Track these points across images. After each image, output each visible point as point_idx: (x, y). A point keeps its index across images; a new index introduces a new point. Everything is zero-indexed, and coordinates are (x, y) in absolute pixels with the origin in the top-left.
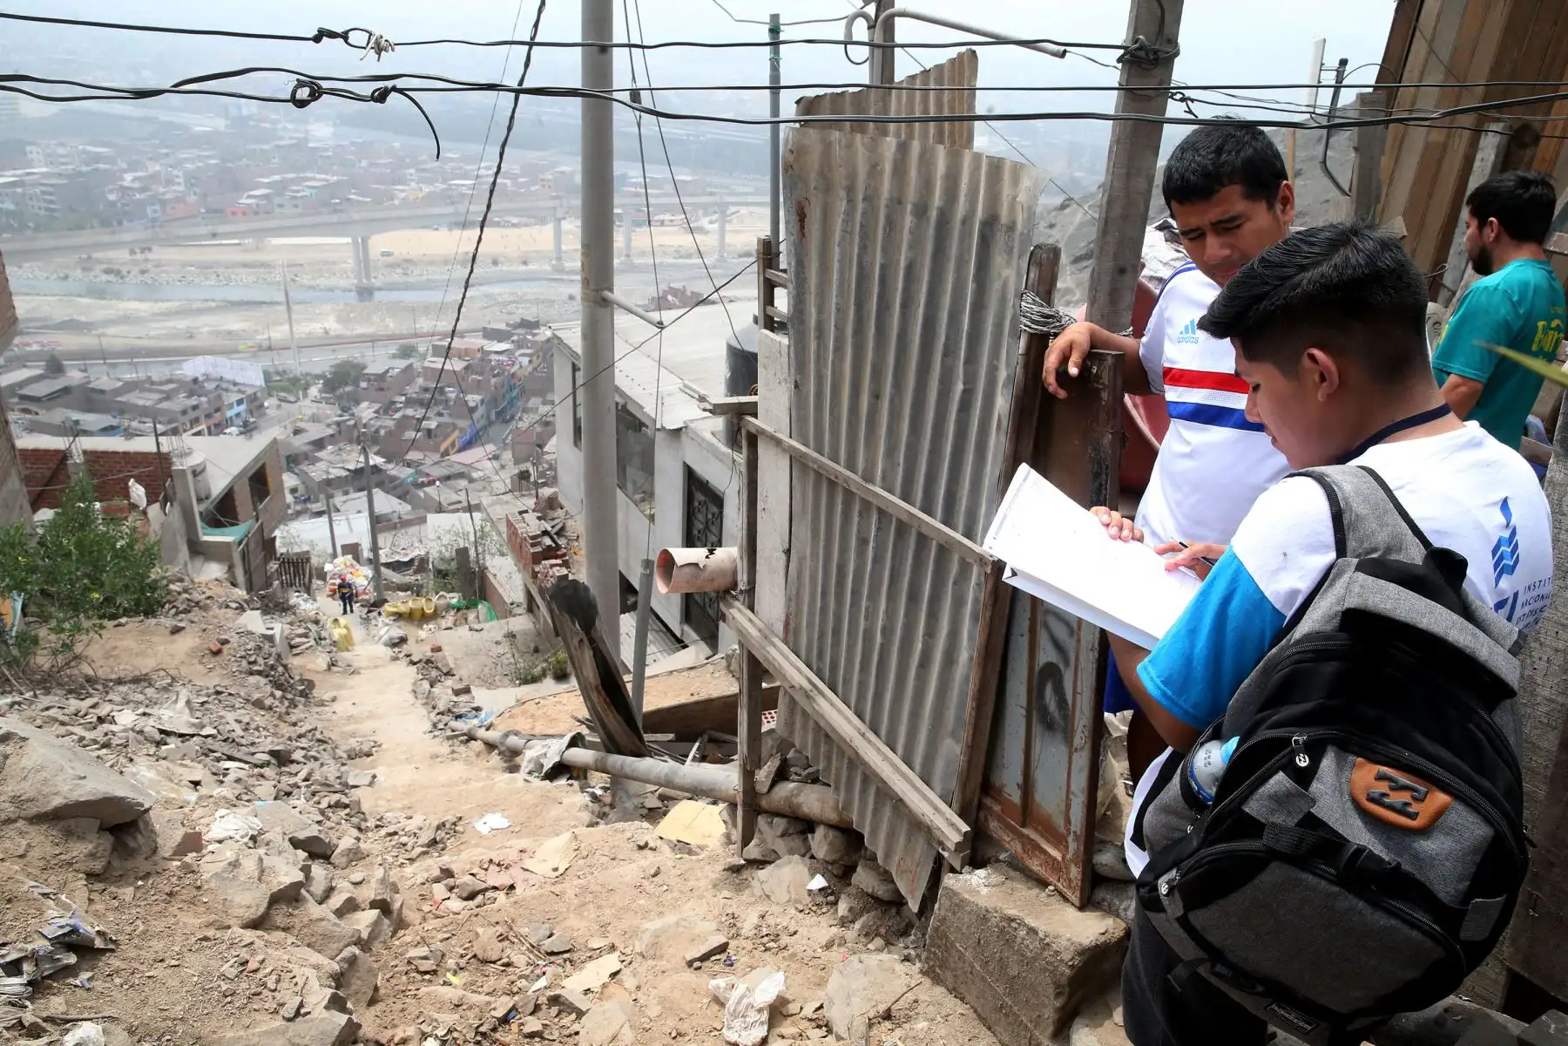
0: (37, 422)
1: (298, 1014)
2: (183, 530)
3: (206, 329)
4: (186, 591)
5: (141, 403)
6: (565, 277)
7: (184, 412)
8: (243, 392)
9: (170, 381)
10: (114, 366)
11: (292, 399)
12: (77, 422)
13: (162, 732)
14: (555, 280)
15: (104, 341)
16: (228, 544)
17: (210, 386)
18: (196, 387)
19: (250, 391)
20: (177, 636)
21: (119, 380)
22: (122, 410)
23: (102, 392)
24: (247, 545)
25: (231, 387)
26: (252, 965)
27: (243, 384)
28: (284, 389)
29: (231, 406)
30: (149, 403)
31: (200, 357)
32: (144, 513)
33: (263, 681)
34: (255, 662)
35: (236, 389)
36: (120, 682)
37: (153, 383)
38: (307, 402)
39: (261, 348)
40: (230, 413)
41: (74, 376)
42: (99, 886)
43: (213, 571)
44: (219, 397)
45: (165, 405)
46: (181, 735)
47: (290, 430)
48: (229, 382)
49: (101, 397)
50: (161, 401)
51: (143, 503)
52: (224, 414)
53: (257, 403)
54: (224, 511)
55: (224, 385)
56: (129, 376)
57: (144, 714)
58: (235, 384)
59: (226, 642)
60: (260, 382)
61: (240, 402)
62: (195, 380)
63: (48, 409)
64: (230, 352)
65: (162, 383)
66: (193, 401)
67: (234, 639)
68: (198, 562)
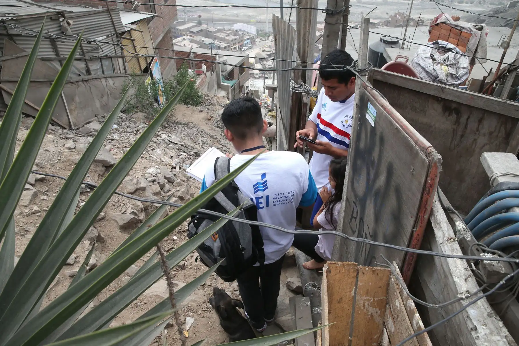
0: (194, 40)
1: (124, 213)
2: (216, 80)
3: (242, 14)
4: (209, 99)
5: (221, 36)
6: (361, 5)
7: (232, 41)
8: (250, 36)
9: (229, 30)
10: (215, 24)
11: (264, 40)
12: (203, 41)
13: (170, 141)
14: (357, 6)
15: (214, 16)
16: (228, 86)
17: (241, 33)
18: (236, 33)
19: (252, 36)
20: (200, 113)
21: (216, 28)
22: (216, 38)
23: (211, 32)
24: (234, 87)
25: (247, 34)
26: (120, 201)
27: (250, 33)
28: (262, 36)
29: (245, 40)
30: (223, 37)
31: (239, 23)
32: (206, 74)
33: (220, 130)
34: (219, 124)
35: (248, 34)
36: (181, 124)
37: (225, 30)
38: (268, 41)
39: (257, 22)
40: (245, 42)
41: (204, 27)
42: (101, 177)
43: (223, 93)
44: (243, 37)
45: (227, 38)
46: (175, 143)
47: (262, 50)
48: (246, 32)
49: (210, 33)
50: (226, 36)
51: (205, 71)
52: (243, 42)
53: (254, 40)
54: (230, 76)
55: (245, 33)
56: (219, 27)
57: (168, 136)
58: (248, 33)
59: (213, 117)
60: (255, 33)
61: (248, 39)
62: (237, 31)
63: (196, 36)
64: (248, 22)
65: (227, 31)
66: (235, 37)
67: (215, 116)
68: (220, 90)
